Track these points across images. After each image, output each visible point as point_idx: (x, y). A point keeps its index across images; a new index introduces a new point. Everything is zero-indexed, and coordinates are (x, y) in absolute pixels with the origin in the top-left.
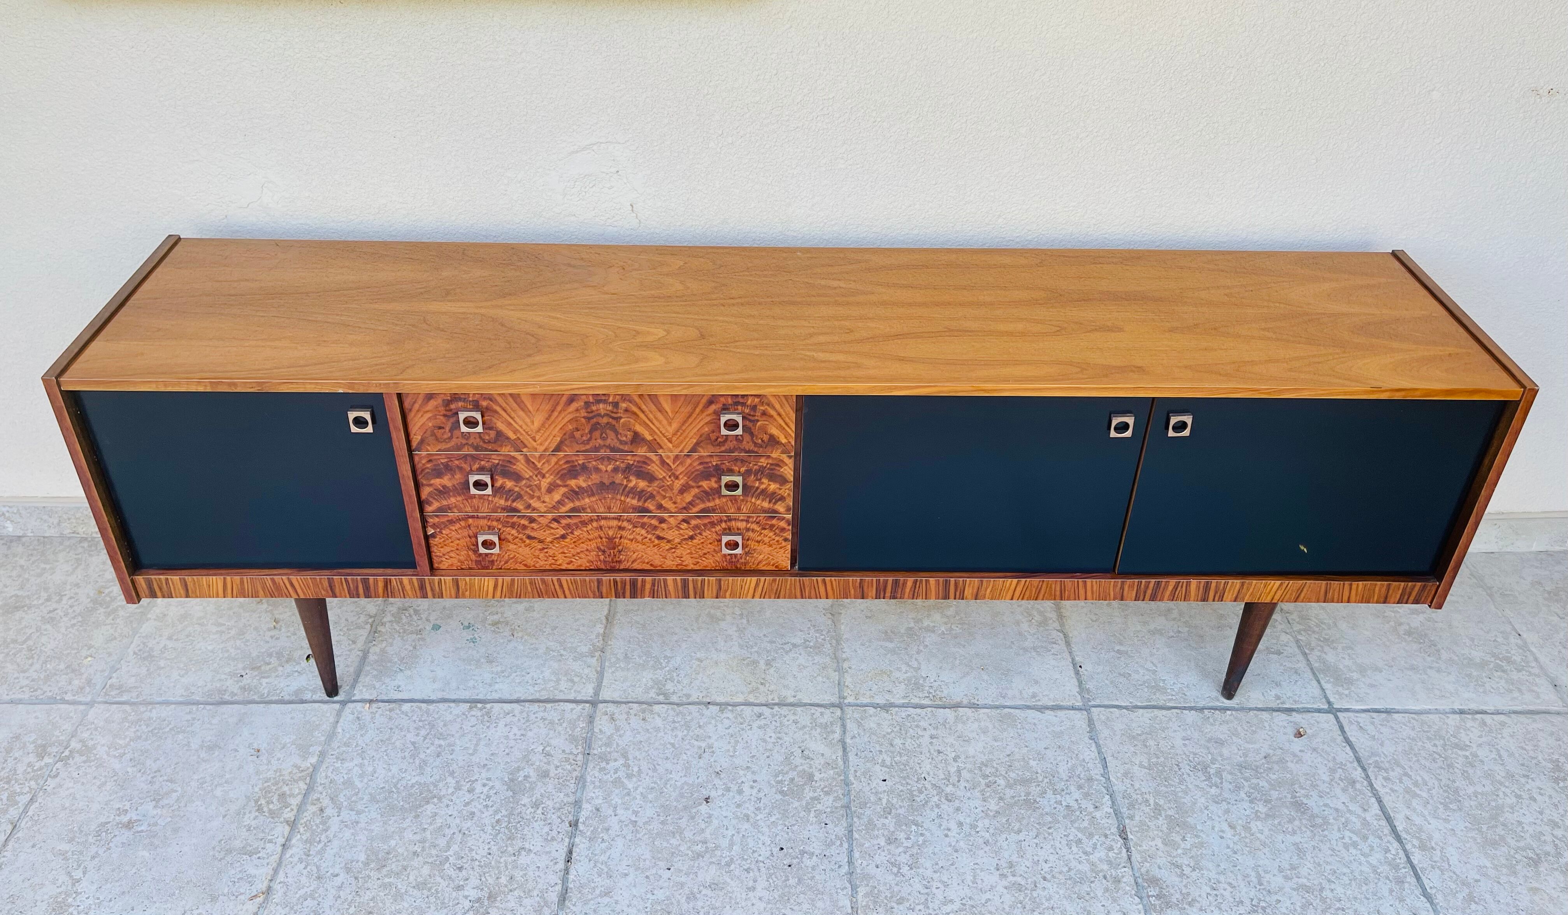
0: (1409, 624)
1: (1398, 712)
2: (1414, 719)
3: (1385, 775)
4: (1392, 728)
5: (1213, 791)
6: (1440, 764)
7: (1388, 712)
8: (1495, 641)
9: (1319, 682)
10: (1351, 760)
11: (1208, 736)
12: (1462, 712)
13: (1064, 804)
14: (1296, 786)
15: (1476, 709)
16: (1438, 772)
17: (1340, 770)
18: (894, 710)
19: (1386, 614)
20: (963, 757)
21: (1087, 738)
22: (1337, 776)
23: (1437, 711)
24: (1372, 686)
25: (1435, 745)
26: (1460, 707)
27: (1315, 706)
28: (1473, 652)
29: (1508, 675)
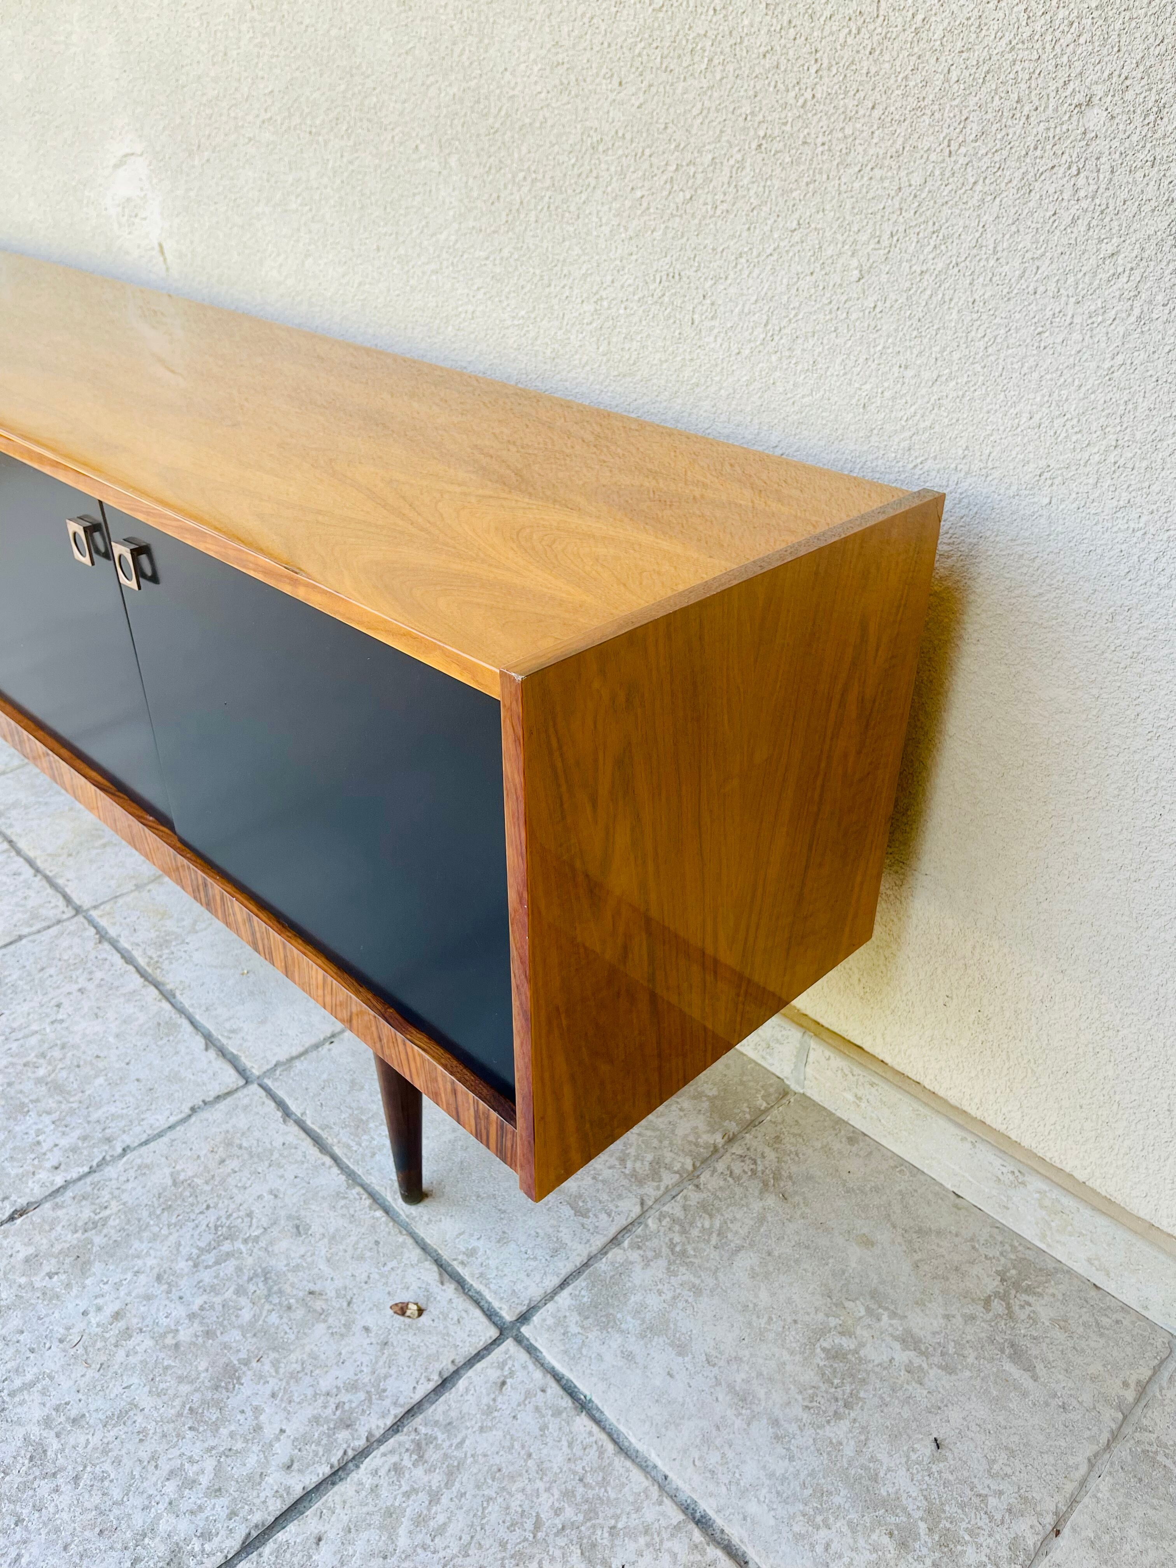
0: (862, 1345)
1: (598, 1422)
2: (601, 1452)
3: (407, 1462)
4: (543, 1428)
5: (183, 1265)
6: (513, 1538)
7: (583, 1405)
8: (983, 1498)
9: (563, 1285)
10: (402, 1400)
11: (303, 1213)
12: (703, 1523)
13: (40, 1138)
14: (273, 1355)
15: (735, 1541)
16: (487, 1543)
17: (362, 1396)
18: (106, 946)
19: (847, 1304)
20: (64, 1025)
21: (190, 1105)
22: (344, 1397)
23: (662, 1483)
24: (629, 1357)
25: (558, 1512)
26: (711, 1513)
27: (496, 1304)
28: (902, 1472)
29: (898, 1557)
